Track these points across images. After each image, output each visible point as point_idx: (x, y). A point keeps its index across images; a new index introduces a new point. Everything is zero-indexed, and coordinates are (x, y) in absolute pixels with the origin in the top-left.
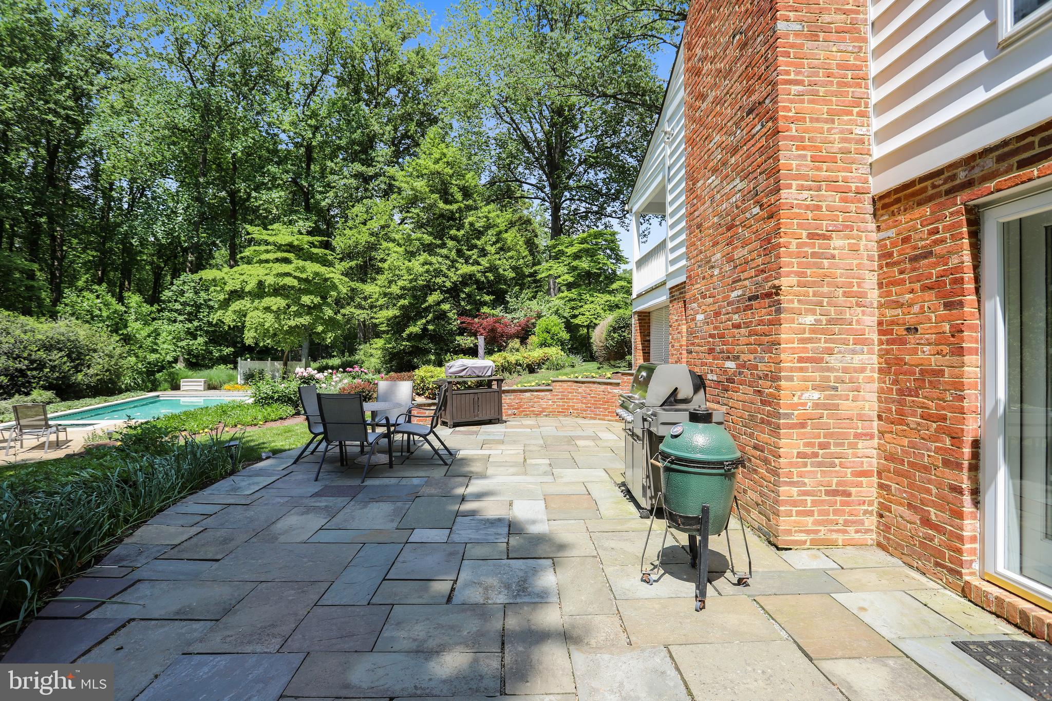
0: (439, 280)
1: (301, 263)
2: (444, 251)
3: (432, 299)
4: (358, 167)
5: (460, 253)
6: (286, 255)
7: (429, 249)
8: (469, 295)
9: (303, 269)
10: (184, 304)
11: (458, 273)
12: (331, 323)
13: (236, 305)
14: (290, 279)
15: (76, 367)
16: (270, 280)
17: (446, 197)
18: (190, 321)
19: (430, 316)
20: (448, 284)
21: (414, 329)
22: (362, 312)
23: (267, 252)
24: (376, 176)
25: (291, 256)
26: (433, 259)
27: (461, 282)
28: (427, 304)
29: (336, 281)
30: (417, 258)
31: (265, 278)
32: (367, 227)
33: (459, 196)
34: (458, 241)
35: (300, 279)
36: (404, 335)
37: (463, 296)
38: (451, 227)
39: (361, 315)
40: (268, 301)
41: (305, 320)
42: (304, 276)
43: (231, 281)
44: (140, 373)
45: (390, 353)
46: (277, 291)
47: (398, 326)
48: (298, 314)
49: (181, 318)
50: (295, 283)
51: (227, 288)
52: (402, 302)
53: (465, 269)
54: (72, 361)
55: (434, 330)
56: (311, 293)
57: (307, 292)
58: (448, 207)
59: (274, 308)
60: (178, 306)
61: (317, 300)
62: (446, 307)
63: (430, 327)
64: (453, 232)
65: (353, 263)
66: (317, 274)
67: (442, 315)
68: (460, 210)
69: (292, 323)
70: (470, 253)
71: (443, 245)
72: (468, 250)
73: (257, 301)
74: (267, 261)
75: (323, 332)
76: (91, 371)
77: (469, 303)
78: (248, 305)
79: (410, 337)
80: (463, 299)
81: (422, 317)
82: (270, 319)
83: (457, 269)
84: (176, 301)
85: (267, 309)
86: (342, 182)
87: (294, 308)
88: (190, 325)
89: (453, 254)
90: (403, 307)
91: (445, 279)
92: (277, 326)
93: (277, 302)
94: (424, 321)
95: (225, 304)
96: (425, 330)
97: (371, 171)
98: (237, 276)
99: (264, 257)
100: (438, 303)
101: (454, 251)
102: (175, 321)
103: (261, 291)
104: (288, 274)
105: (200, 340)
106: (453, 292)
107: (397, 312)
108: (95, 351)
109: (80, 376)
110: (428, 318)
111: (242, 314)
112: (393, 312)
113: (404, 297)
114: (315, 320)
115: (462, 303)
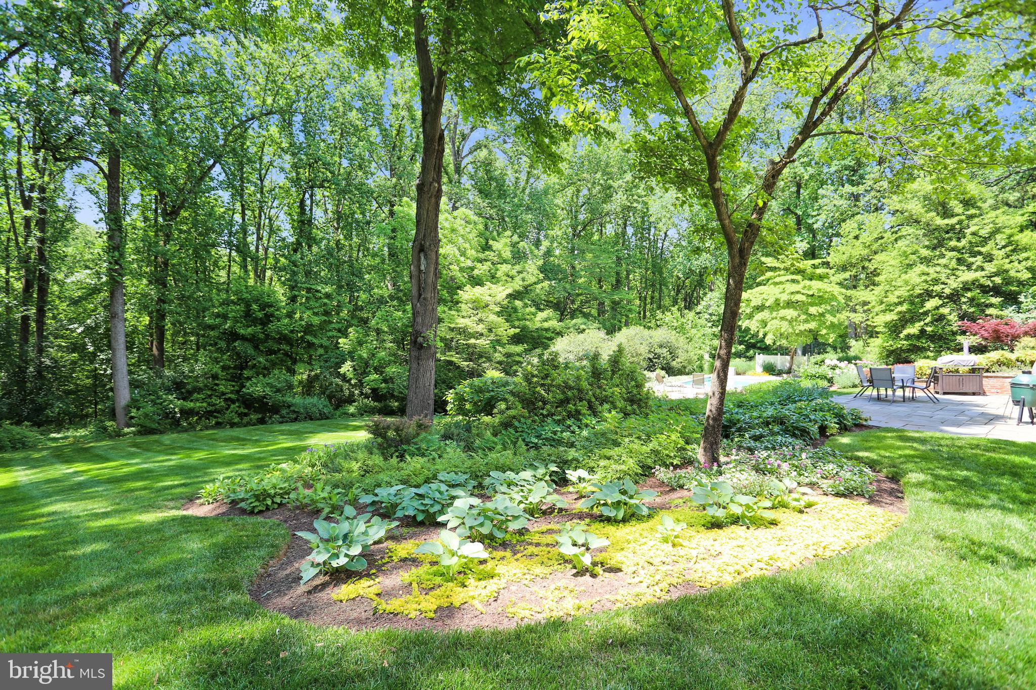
0: (938, 288)
1: (807, 283)
2: (942, 261)
3: (930, 304)
5: (960, 261)
6: (794, 277)
7: (926, 261)
8: (972, 300)
9: (809, 287)
11: (959, 280)
12: (832, 327)
13: (759, 316)
14: (800, 295)
16: (784, 297)
17: (946, 212)
19: (929, 319)
20: (948, 291)
21: (913, 329)
23: (780, 275)
25: (799, 277)
26: (931, 270)
27: (962, 289)
28: (925, 309)
29: (835, 293)
30: (914, 270)
31: (780, 295)
32: (860, 241)
33: (958, 208)
34: (959, 251)
35: (808, 295)
36: (902, 335)
37: (964, 300)
38: (950, 239)
40: (784, 312)
41: (812, 325)
42: (810, 292)
43: (754, 299)
45: (888, 350)
46: (789, 304)
47: (895, 329)
48: (806, 321)
50: (803, 298)
51: (752, 304)
52: (899, 308)
53: (966, 275)
55: (932, 331)
56: (816, 305)
57: (812, 304)
58: (947, 221)
59: (789, 318)
61: (821, 309)
62: (945, 311)
63: (929, 329)
64: (953, 243)
65: (847, 275)
66: (820, 290)
67: (941, 318)
68: (960, 222)
69: (802, 328)
70: (972, 260)
71: (942, 256)
72: (970, 257)
73: (774, 313)
74: (781, 283)
75: (826, 334)
76: (678, 360)
77: (971, 306)
78: (768, 316)
79: (908, 337)
80: (965, 303)
81: (920, 320)
82: (785, 324)
83: (957, 277)
85: (782, 318)
87: (803, 317)
89: (953, 264)
90: (900, 313)
91: (943, 286)
92: (790, 330)
93: (790, 313)
94: (922, 323)
96: (922, 331)
98: (758, 295)
99: (777, 280)
100: (937, 308)
101: (954, 260)
103: (777, 305)
104: (798, 292)
106: (954, 298)
107: (895, 317)
108: (678, 348)
110: (926, 321)
111: (764, 323)
112: (891, 317)
113: (900, 303)
114: (820, 326)
115: (964, 307)
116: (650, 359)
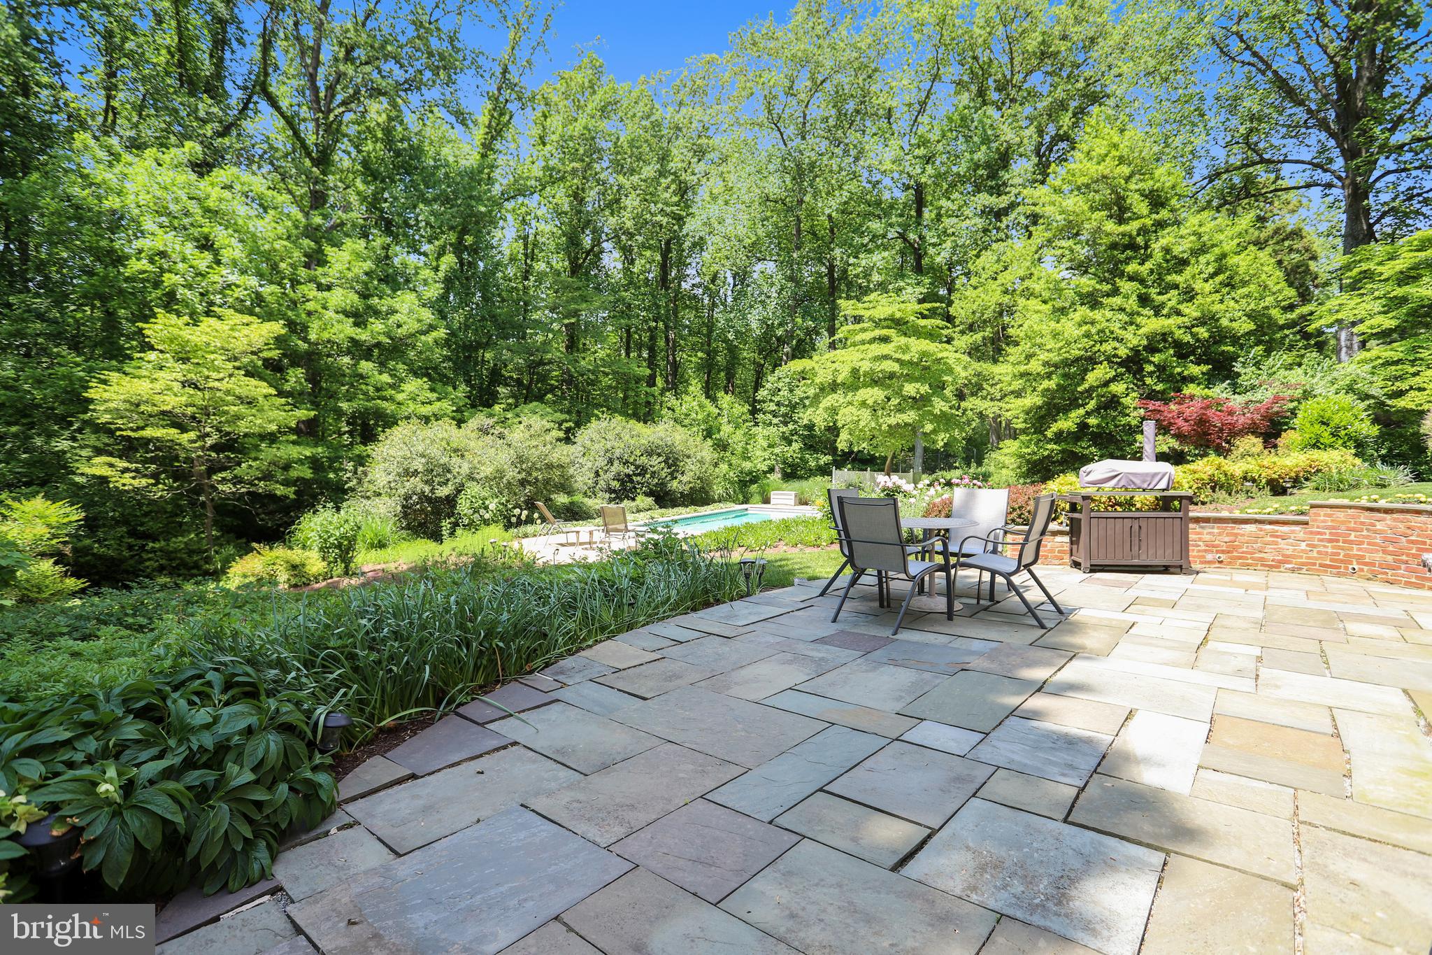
1: (904, 341)
2: (1117, 301)
3: (1094, 377)
4: (984, 199)
5: (1144, 300)
6: (885, 332)
7: (1092, 301)
8: (1161, 368)
9: (906, 349)
10: (778, 404)
11: (1141, 331)
12: (945, 420)
13: (828, 401)
14: (889, 362)
15: (671, 474)
16: (865, 366)
17: (1120, 212)
18: (786, 424)
19: (1092, 405)
20: (1123, 352)
21: (1067, 423)
22: (992, 404)
23: (864, 330)
24: (1013, 206)
25: (891, 332)
26: (1097, 315)
27: (1145, 348)
28: (1086, 386)
29: (951, 362)
30: (1071, 315)
31: (860, 364)
32: (998, 282)
33: (1142, 207)
34: (1142, 282)
35: (901, 362)
36: (1049, 434)
37: (1149, 368)
38: (1128, 261)
39: (990, 408)
40: (863, 394)
41: (910, 416)
42: (906, 357)
43: (821, 372)
44: (731, 483)
45: (1028, 462)
46: (875, 381)
47: (1041, 418)
48: (900, 410)
49: (775, 421)
50: (895, 367)
51: (817, 380)
52: (1046, 384)
53: (1152, 324)
54: (670, 467)
55: (1098, 426)
56: (917, 380)
57: (910, 378)
58: (1123, 228)
59: (870, 402)
60: (773, 407)
61: (925, 389)
62: (1118, 388)
63: (1093, 421)
64: (1132, 268)
65: (978, 337)
66: (924, 354)
67: (1113, 403)
68: (1143, 231)
69: (892, 421)
70: (1162, 298)
71: (1115, 292)
72: (1160, 294)
73: (850, 394)
74: (863, 342)
75: (934, 431)
76: (685, 479)
77: (1160, 380)
78: (842, 400)
79: (1059, 437)
80: (1151, 374)
81: (1078, 406)
82: (866, 414)
83: (1138, 326)
84: (771, 401)
85: (863, 404)
86: (964, 225)
87: (895, 401)
88: (785, 429)
89: (1132, 303)
90: (1047, 392)
91: (1116, 344)
92: (873, 425)
93: (874, 394)
94: (1081, 411)
95: (816, 400)
96: (1083, 426)
97: (1003, 201)
98: (829, 364)
99: (859, 338)
100: (1106, 384)
101: (1134, 297)
102: (770, 424)
103: (856, 381)
104: (886, 357)
105: (796, 446)
106: (1133, 364)
107: (1039, 401)
108: (689, 457)
109: (675, 484)
110: (1089, 408)
111: (834, 411)
112: (1032, 400)
113: (1049, 376)
114: (922, 417)
115: (1148, 381)
116: (628, 476)
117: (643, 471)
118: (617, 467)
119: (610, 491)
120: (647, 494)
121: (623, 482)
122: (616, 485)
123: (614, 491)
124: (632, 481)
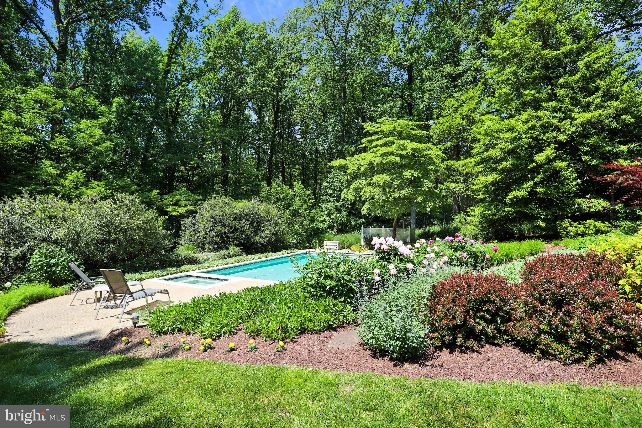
0: (550, 135)
1: (401, 143)
3: (542, 156)
6: (390, 139)
8: (593, 148)
9: (403, 147)
12: (430, 195)
13: (354, 185)
14: (393, 157)
15: (256, 231)
16: (378, 160)
18: (338, 201)
21: (520, 192)
23: (377, 140)
25: (394, 139)
26: (540, 114)
27: (581, 133)
28: (534, 164)
31: (375, 159)
33: (568, 39)
34: (572, 88)
35: (401, 156)
36: (507, 200)
37: (585, 149)
38: (559, 75)
39: (458, 188)
40: (377, 178)
41: (407, 192)
42: (404, 153)
43: (351, 166)
44: (301, 236)
45: (491, 220)
46: (384, 169)
47: (496, 191)
48: (401, 187)
49: (332, 200)
50: (398, 159)
51: (349, 171)
52: (505, 164)
53: (582, 117)
54: (254, 227)
55: (545, 193)
56: (411, 168)
57: (407, 167)
58: (553, 53)
59: (381, 183)
60: (331, 192)
61: (417, 173)
62: (561, 164)
63: (539, 190)
64: (564, 79)
65: (448, 145)
66: (415, 151)
67: (556, 174)
68: (570, 54)
69: (396, 195)
72: (584, 98)
73: (369, 179)
74: (377, 147)
75: (423, 202)
76: (264, 235)
78: (364, 183)
79: (515, 202)
80: (585, 153)
81: (527, 180)
82: (379, 191)
84: (330, 188)
85: (377, 185)
87: (397, 182)
88: (337, 204)
90: (504, 170)
92: (384, 198)
93: (384, 178)
94: (531, 183)
95: (349, 183)
96: (533, 193)
98: (356, 162)
99: (374, 144)
100: (550, 161)
102: (329, 201)
103: (372, 169)
104: (392, 154)
105: (343, 214)
107: (496, 176)
108: (267, 220)
109: (257, 238)
110: (537, 179)
111: (359, 190)
112: (493, 177)
113: (505, 159)
114: (416, 193)
115: (585, 158)
116: (225, 233)
117: (235, 230)
118: (218, 228)
119: (213, 243)
120: (236, 245)
121: (222, 237)
122: (217, 239)
123: (216, 243)
124: (227, 237)
